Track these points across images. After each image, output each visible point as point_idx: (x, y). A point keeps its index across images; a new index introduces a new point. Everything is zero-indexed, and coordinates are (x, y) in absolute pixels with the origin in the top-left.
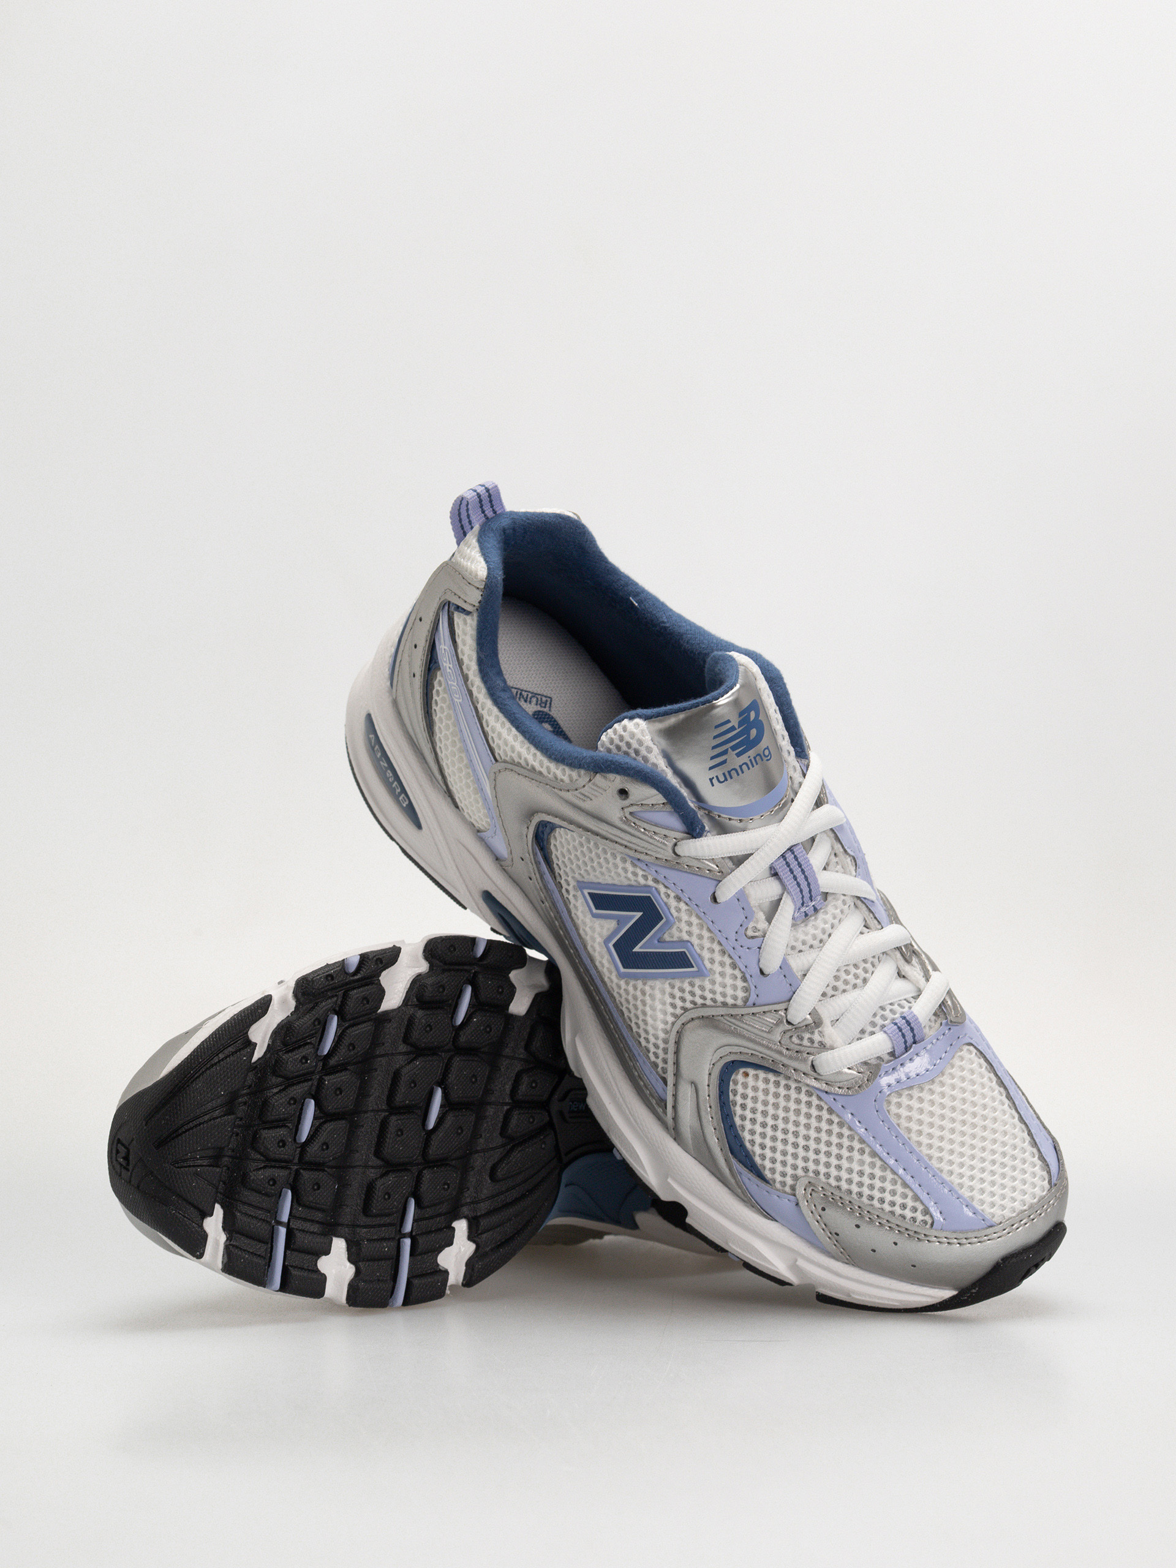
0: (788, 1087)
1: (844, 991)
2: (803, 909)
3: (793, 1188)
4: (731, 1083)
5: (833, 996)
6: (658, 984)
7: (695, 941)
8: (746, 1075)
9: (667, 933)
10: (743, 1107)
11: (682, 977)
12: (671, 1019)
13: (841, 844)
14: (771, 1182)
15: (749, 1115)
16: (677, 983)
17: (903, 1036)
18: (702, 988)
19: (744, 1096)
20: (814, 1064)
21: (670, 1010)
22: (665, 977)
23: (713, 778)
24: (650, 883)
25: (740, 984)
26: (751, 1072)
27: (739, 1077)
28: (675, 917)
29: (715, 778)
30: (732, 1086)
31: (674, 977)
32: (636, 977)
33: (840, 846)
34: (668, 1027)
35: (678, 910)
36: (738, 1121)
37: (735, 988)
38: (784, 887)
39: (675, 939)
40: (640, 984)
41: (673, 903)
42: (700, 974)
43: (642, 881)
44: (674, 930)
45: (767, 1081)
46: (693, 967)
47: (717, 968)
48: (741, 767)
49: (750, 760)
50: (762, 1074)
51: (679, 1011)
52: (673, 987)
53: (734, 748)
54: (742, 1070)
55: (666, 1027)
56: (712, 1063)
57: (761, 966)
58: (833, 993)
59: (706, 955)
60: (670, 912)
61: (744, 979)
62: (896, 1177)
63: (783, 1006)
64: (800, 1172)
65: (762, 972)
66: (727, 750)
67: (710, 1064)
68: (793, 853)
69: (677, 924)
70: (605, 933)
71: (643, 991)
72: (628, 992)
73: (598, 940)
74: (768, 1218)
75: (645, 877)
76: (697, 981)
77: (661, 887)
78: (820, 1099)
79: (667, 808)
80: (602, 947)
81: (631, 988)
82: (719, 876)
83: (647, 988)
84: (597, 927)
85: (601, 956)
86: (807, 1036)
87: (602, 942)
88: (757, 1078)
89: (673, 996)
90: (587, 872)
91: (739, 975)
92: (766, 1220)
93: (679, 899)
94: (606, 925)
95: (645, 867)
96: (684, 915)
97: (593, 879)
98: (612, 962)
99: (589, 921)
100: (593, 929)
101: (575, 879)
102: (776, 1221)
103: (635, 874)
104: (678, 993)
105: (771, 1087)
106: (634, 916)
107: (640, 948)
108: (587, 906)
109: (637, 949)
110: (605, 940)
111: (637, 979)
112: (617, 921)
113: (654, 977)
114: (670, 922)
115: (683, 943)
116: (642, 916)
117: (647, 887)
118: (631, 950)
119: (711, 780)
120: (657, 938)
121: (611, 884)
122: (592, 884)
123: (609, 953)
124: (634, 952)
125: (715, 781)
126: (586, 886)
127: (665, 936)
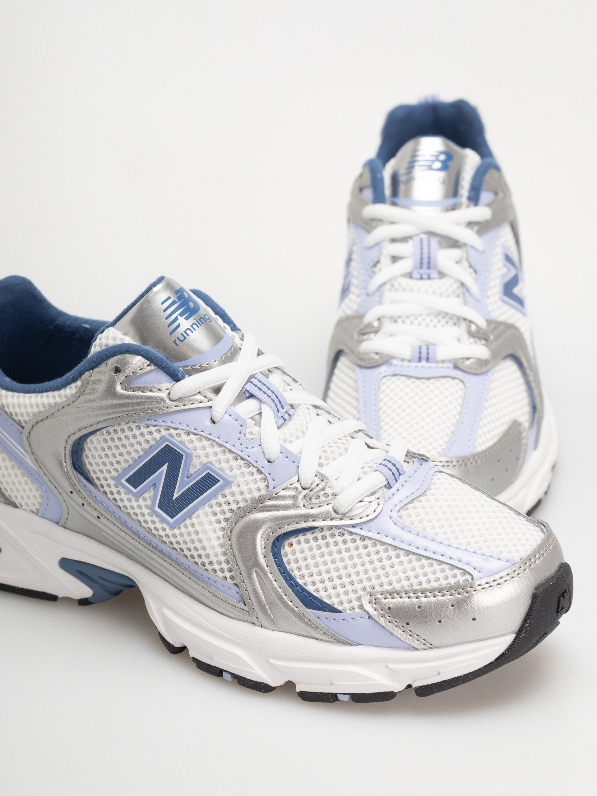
0: (324, 538)
1: (334, 459)
2: (280, 415)
3: (361, 607)
4: (283, 557)
5: (328, 464)
6: (200, 512)
7: (212, 459)
8: (291, 545)
9: (191, 466)
10: (300, 569)
11: (214, 495)
12: (220, 534)
13: (289, 375)
14: (343, 611)
15: (305, 572)
16: (214, 502)
17: (391, 470)
18: (233, 494)
19: (297, 561)
20: (335, 508)
21: (217, 526)
22: (203, 503)
23: (175, 340)
24: (164, 433)
25: (258, 477)
26: (293, 540)
27: (286, 549)
28: (191, 448)
29: (177, 339)
30: (285, 559)
31: (209, 499)
32: (183, 519)
33: (288, 377)
35: (191, 441)
36: (300, 582)
37: (255, 481)
38: (260, 401)
39: (199, 467)
40: (188, 522)
41: (185, 438)
42: (228, 483)
43: (157, 436)
44: (195, 461)
45: (307, 541)
46: (219, 481)
47: (236, 472)
48: (192, 326)
49: (197, 321)
50: (301, 538)
51: (223, 524)
52: (211, 507)
53: (181, 315)
54: (286, 542)
55: (220, 542)
56: (263, 548)
57: (267, 457)
58: (327, 462)
59: (225, 466)
60: (186, 447)
61: (260, 472)
62: (430, 561)
63: (296, 478)
64: (360, 593)
65: (269, 462)
66: (177, 317)
67: (262, 549)
68: (256, 378)
69: (195, 454)
70: (149, 502)
71: (193, 525)
72: (182, 535)
73: (146, 511)
74: (354, 645)
75: (159, 431)
76: (227, 491)
77: (172, 431)
78: (351, 533)
79: (152, 367)
80: (151, 515)
81: (183, 530)
82: (209, 404)
83: (194, 520)
84: (142, 502)
85: (154, 522)
86: (322, 493)
87: (149, 511)
88: (299, 542)
89: (215, 514)
90: (118, 462)
91: (254, 470)
92: (353, 647)
93: (188, 433)
94: (147, 495)
95: (155, 423)
96: (197, 444)
97: (125, 465)
98: (162, 521)
99: (134, 503)
100: (140, 507)
101: (113, 478)
102: (361, 645)
103: (150, 433)
104: (217, 509)
105: (312, 543)
106: (163, 471)
107: (177, 493)
108: (128, 492)
109: (175, 496)
110: (151, 508)
111: (185, 520)
112: (152, 486)
113: (196, 509)
114: (189, 456)
115: (205, 466)
116: (168, 467)
117: (163, 438)
118: (172, 500)
119: (175, 342)
120: (186, 475)
121: (138, 458)
122: (125, 471)
123: (158, 515)
124: (175, 499)
125: (178, 342)
126: (120, 476)
127: (191, 469)
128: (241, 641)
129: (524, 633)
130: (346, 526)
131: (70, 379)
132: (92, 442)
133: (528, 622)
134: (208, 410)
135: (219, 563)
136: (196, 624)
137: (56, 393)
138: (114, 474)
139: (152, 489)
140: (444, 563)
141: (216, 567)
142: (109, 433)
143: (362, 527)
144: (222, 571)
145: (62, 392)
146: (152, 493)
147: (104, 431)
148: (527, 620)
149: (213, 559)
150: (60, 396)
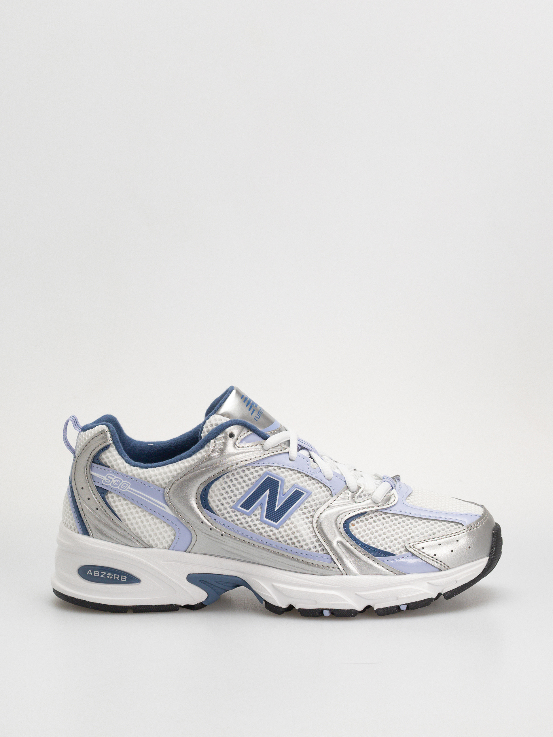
0: (371, 518)
3: (406, 550)
4: (351, 531)
6: (295, 514)
7: (298, 482)
8: (354, 525)
10: (363, 536)
11: (302, 502)
12: (310, 525)
14: (396, 555)
15: (367, 538)
16: (303, 506)
18: (313, 500)
19: (360, 533)
20: (373, 501)
21: (307, 521)
22: (295, 509)
23: (255, 418)
24: (265, 470)
25: (324, 489)
26: (354, 522)
27: (352, 527)
28: (283, 477)
30: (353, 533)
31: (299, 505)
32: (284, 521)
34: (312, 529)
35: (283, 472)
36: (366, 543)
37: (323, 492)
39: (289, 487)
40: (288, 522)
41: (278, 471)
42: (309, 494)
43: (261, 472)
44: (287, 484)
45: (362, 521)
46: (304, 493)
47: (312, 487)
50: (358, 520)
51: (310, 519)
52: (302, 510)
54: (350, 524)
55: (310, 530)
56: (339, 528)
57: (326, 477)
59: (305, 484)
61: (325, 486)
62: (435, 521)
65: (329, 480)
66: (251, 406)
69: (286, 479)
70: (259, 517)
71: (292, 523)
72: (285, 531)
73: (257, 523)
74: (406, 574)
75: (262, 469)
76: (310, 499)
77: (270, 468)
78: (386, 513)
79: (250, 432)
80: (261, 524)
81: (286, 527)
82: (286, 451)
83: (292, 519)
84: (254, 518)
85: (264, 528)
86: (362, 494)
87: (259, 522)
88: (358, 523)
89: (304, 514)
90: (235, 495)
91: (322, 485)
92: (405, 575)
93: (280, 468)
94: (257, 512)
95: (259, 465)
96: (286, 473)
97: (239, 497)
98: (270, 525)
99: (248, 519)
100: (252, 521)
101: (231, 507)
102: (409, 574)
103: (257, 471)
104: (305, 511)
105: (365, 522)
106: (266, 494)
107: (278, 506)
108: (243, 513)
109: (277, 508)
110: (261, 520)
111: (286, 521)
112: (260, 505)
113: (292, 513)
114: (283, 481)
115: (293, 486)
116: (270, 491)
117: (265, 474)
118: (274, 511)
119: (255, 419)
120: (282, 494)
121: (248, 490)
122: (239, 500)
123: (266, 523)
124: (277, 510)
125: (256, 418)
126: (237, 504)
127: (284, 489)
128: (336, 586)
129: (493, 555)
130: (382, 509)
131: (199, 447)
132: (216, 486)
133: (494, 548)
134: (287, 454)
135: (313, 543)
136: (301, 585)
137: (189, 459)
138: (232, 504)
139: (259, 508)
140: (443, 521)
141: (311, 546)
142: (228, 477)
143: (391, 509)
144: (315, 547)
145: (194, 457)
146: (260, 509)
147: (225, 476)
148: (493, 548)
149: (308, 541)
150: (193, 460)
